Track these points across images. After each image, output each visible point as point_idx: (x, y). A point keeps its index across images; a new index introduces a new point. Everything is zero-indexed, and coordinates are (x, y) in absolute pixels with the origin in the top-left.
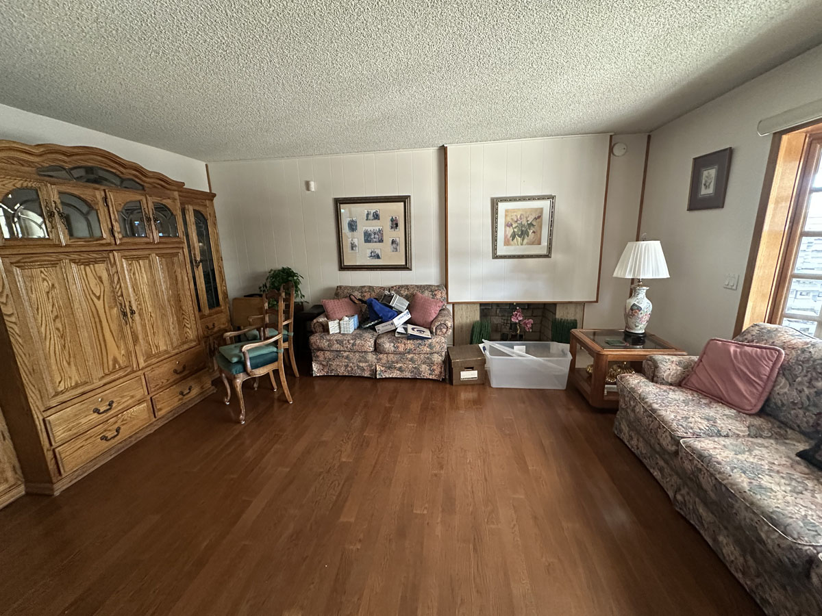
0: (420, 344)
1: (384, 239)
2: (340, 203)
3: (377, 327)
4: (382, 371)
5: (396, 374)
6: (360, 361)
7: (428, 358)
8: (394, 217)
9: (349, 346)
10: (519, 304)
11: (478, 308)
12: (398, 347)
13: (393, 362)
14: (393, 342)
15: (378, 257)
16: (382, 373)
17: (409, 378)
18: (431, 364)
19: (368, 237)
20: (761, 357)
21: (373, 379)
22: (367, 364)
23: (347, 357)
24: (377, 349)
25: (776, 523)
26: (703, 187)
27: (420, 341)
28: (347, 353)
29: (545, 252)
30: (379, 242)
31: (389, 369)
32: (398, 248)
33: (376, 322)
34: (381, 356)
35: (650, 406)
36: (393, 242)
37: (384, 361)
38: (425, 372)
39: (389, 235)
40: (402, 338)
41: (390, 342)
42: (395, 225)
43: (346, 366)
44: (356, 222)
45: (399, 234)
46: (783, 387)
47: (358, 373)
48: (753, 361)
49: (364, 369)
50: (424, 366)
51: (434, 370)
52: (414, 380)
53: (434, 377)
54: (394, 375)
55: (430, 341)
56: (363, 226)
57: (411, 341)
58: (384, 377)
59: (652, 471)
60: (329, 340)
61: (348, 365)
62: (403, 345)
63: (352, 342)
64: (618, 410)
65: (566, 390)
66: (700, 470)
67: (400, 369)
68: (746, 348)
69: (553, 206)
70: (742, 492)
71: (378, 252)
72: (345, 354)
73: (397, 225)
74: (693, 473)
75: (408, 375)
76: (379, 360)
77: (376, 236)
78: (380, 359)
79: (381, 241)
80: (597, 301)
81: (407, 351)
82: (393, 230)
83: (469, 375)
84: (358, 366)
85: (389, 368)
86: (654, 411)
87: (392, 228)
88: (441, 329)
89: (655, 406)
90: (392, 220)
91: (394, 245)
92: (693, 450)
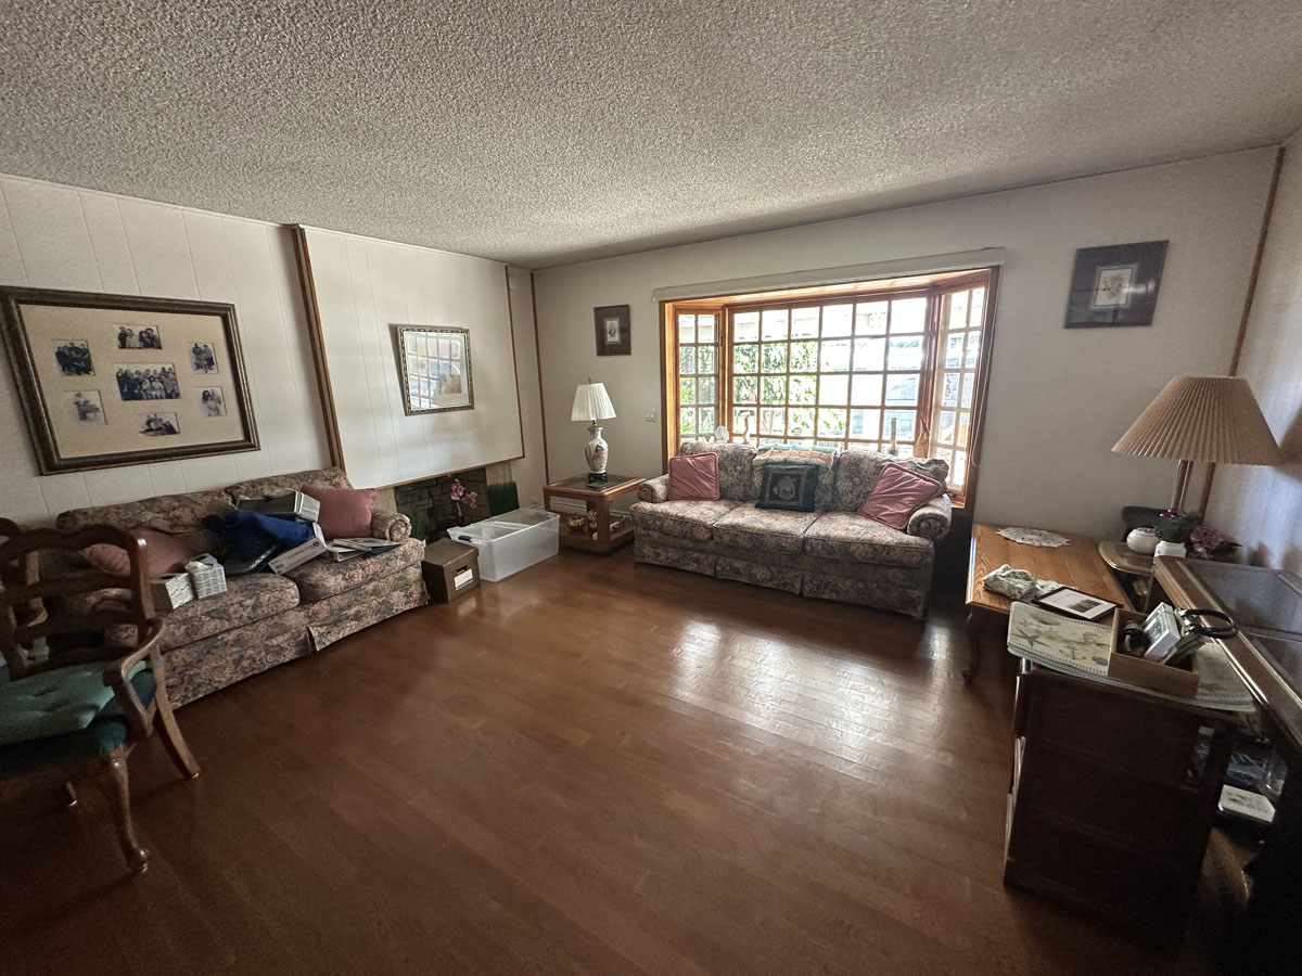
0: (389, 559)
1: (182, 389)
2: (19, 302)
3: (272, 564)
4: (321, 635)
5: (351, 628)
6: (270, 637)
7: (400, 578)
8: (199, 345)
9: (245, 614)
10: (456, 475)
11: (392, 495)
12: (352, 577)
13: (341, 609)
14: (340, 573)
15: (170, 430)
16: (323, 637)
17: (373, 626)
18: (403, 585)
19: (131, 387)
20: (708, 461)
21: (308, 654)
22: (287, 636)
23: (238, 641)
24: (309, 595)
25: (787, 534)
26: (609, 336)
27: (386, 555)
28: (236, 632)
29: (466, 402)
30: (169, 396)
31: (335, 625)
32: (221, 407)
33: (268, 552)
34: (316, 607)
35: (677, 516)
36: (206, 397)
37: (322, 616)
38: (399, 602)
39: (192, 382)
40: (352, 559)
41: (334, 574)
42: (204, 359)
43: (237, 662)
44: (87, 351)
45: (221, 379)
46: (724, 477)
47: (270, 661)
48: (705, 465)
49: (282, 649)
50: (396, 594)
51: (411, 594)
52: (383, 623)
53: (412, 605)
54: (347, 632)
55: (401, 548)
56: (110, 362)
57: (372, 559)
58: (328, 644)
59: (686, 568)
60: (184, 622)
61: (242, 658)
62: (361, 571)
63: (249, 602)
64: (633, 539)
65: (559, 554)
66: (736, 535)
67: (357, 617)
68: (698, 458)
69: (467, 339)
70: (764, 530)
71: (169, 418)
72: (231, 637)
73: (210, 362)
74: (731, 541)
75: (372, 620)
76: (312, 617)
77: (157, 384)
78: (315, 614)
79: (173, 394)
80: (524, 457)
81: (370, 577)
82: (201, 371)
83: (462, 579)
84: (267, 649)
85: (335, 623)
86: (682, 518)
87: (198, 366)
88: (399, 529)
89: (681, 515)
90: (197, 351)
91: (211, 403)
92: (726, 526)
